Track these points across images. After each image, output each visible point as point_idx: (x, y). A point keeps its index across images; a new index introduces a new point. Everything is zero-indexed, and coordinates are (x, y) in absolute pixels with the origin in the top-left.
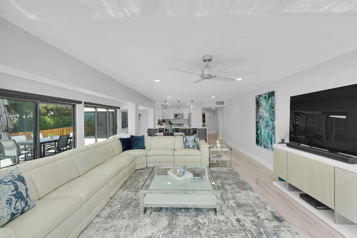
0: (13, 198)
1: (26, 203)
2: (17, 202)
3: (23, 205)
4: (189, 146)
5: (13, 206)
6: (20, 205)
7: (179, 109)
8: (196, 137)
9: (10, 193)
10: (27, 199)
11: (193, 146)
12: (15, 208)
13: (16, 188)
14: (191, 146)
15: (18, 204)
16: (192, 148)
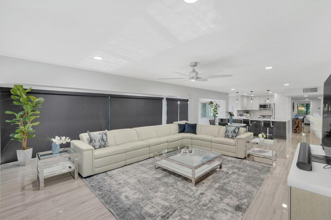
0: (100, 139)
1: (105, 143)
2: (102, 141)
3: (104, 144)
4: (228, 136)
5: (100, 143)
6: (103, 143)
7: (252, 100)
8: (236, 128)
9: (100, 138)
10: (106, 142)
11: (232, 136)
12: (101, 144)
13: (102, 137)
14: (230, 137)
15: (102, 142)
16: (231, 138)
